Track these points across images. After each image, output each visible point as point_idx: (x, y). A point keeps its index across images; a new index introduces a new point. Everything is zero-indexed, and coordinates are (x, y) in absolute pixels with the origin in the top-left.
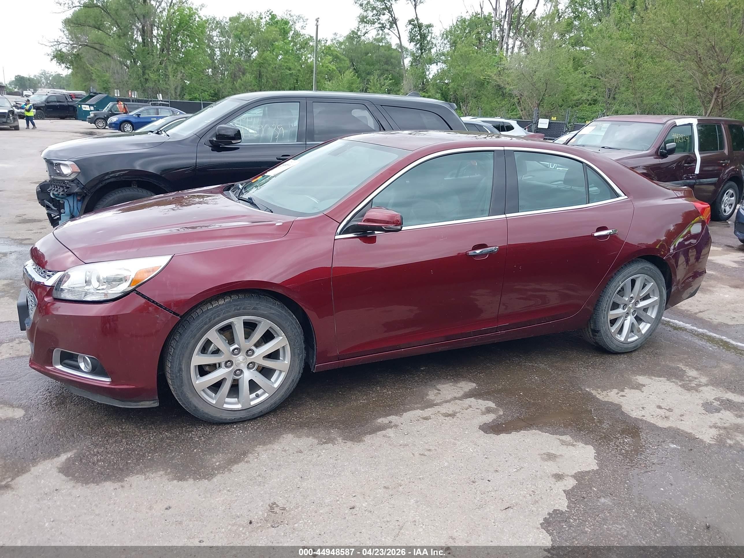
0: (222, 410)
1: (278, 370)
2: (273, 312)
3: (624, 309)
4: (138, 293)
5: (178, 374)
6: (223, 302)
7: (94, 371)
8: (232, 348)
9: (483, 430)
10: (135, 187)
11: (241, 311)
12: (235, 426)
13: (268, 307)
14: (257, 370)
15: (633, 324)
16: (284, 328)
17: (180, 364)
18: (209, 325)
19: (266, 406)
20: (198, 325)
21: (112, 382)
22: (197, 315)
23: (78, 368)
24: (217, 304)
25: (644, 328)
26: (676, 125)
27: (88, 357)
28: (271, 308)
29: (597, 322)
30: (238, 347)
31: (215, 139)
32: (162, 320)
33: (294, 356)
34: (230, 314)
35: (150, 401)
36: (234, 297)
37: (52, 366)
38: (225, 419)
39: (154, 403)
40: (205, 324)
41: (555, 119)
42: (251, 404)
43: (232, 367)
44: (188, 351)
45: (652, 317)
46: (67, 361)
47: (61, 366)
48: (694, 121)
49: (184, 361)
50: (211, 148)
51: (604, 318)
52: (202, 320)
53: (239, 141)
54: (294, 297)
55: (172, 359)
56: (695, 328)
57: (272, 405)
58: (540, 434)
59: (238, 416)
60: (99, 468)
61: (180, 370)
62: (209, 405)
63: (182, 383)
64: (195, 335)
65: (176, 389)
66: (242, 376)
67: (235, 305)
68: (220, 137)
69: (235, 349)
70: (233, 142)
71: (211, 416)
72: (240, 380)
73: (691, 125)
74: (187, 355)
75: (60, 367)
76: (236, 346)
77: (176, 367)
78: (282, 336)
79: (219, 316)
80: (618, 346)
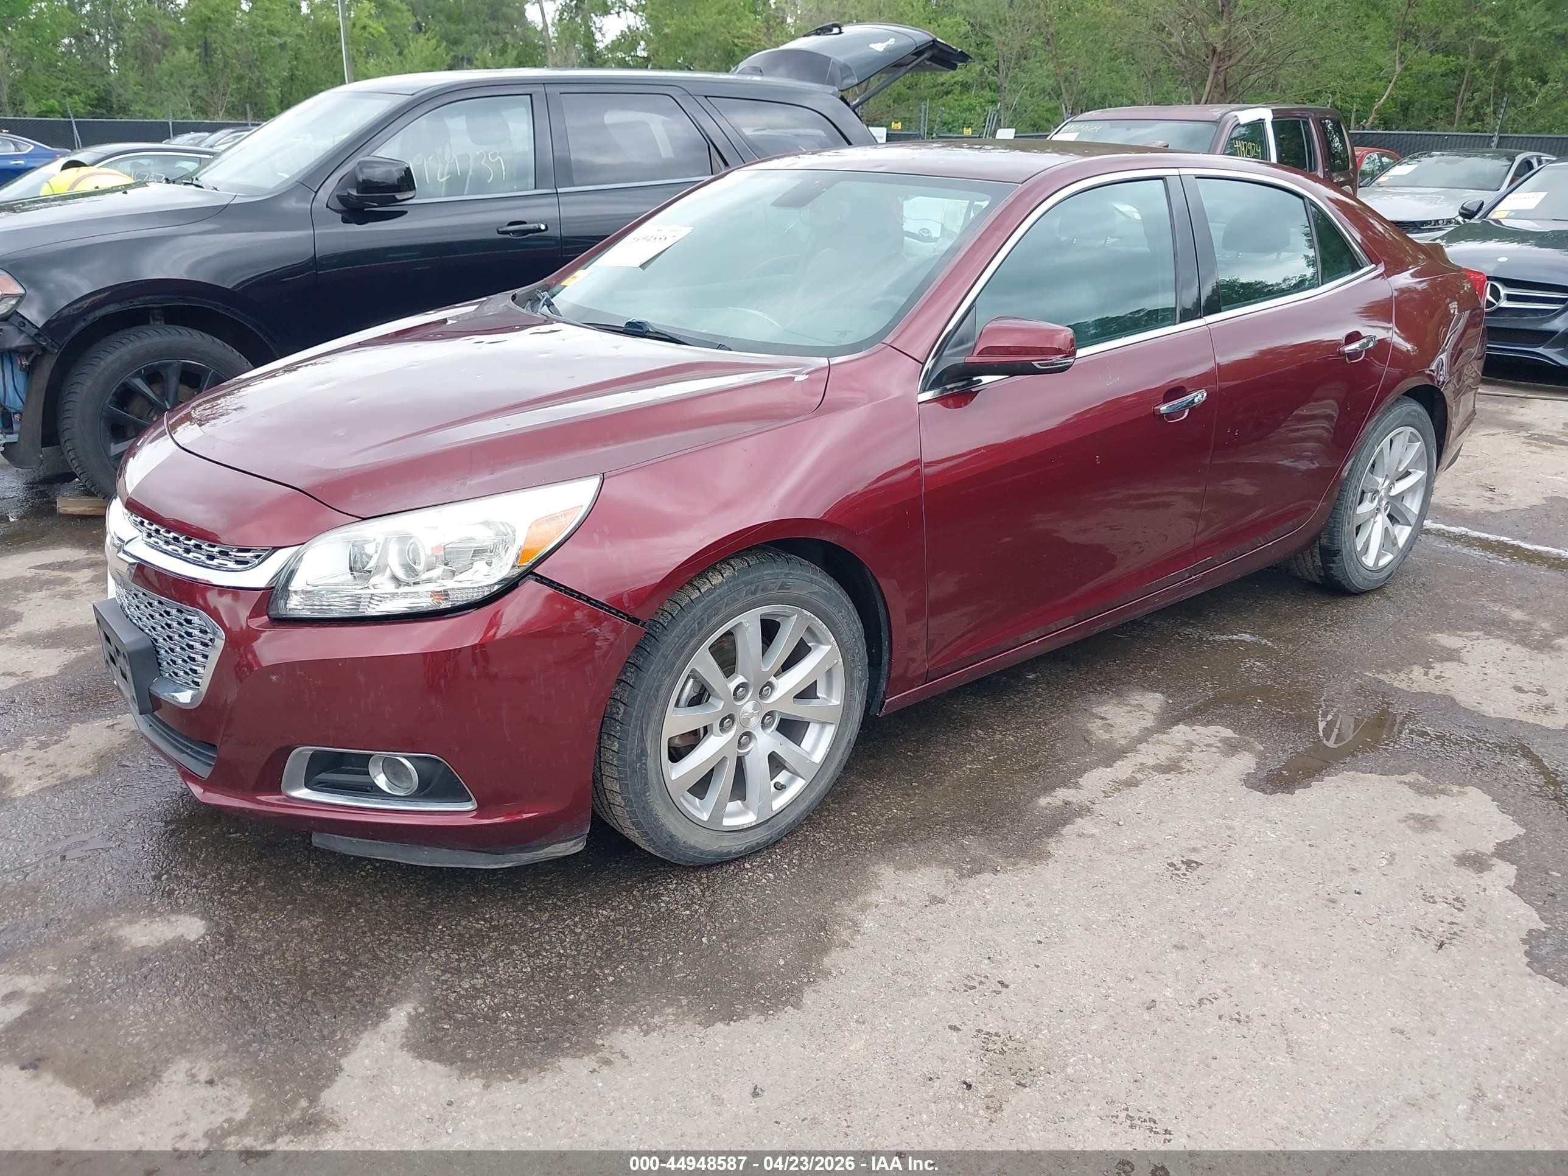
0: (720, 834)
1: (816, 722)
2: (816, 588)
3: (1372, 501)
4: (541, 579)
5: (638, 765)
6: (720, 577)
7: (427, 790)
8: (732, 686)
9: (1256, 787)
10: (158, 323)
11: (759, 595)
12: (747, 866)
13: (806, 579)
14: (778, 729)
15: (1386, 529)
16: (835, 624)
17: (642, 740)
18: (699, 637)
19: (802, 807)
20: (677, 639)
21: (480, 812)
22: (670, 617)
23: (372, 790)
24: (709, 586)
25: (1403, 534)
26: (1239, 124)
27: (406, 758)
28: (811, 581)
29: (1336, 534)
30: (744, 680)
31: (354, 193)
32: (607, 640)
33: (852, 684)
34: (739, 605)
35: (569, 840)
36: (739, 564)
37: (279, 792)
38: (728, 853)
39: (575, 845)
40: (692, 636)
41: (900, 127)
42: (774, 809)
43: (735, 728)
44: (659, 707)
45: (1413, 510)
46: (323, 776)
47: (306, 791)
48: (1265, 114)
49: (650, 732)
50: (340, 215)
51: (1349, 524)
52: (685, 626)
53: (410, 194)
54: (860, 549)
55: (622, 731)
56: (1442, 526)
57: (812, 804)
58: (1364, 779)
59: (753, 839)
60: (512, 1029)
61: (643, 753)
62: (697, 827)
63: (646, 784)
64: (672, 667)
65: (630, 800)
66: (751, 745)
67: (747, 583)
68: (367, 186)
69: (737, 688)
70: (399, 196)
71: (702, 853)
72: (747, 757)
73: (1260, 122)
74: (655, 716)
75: (304, 793)
76: (740, 679)
77: (632, 749)
78: (829, 643)
79: (716, 614)
80: (1365, 579)
